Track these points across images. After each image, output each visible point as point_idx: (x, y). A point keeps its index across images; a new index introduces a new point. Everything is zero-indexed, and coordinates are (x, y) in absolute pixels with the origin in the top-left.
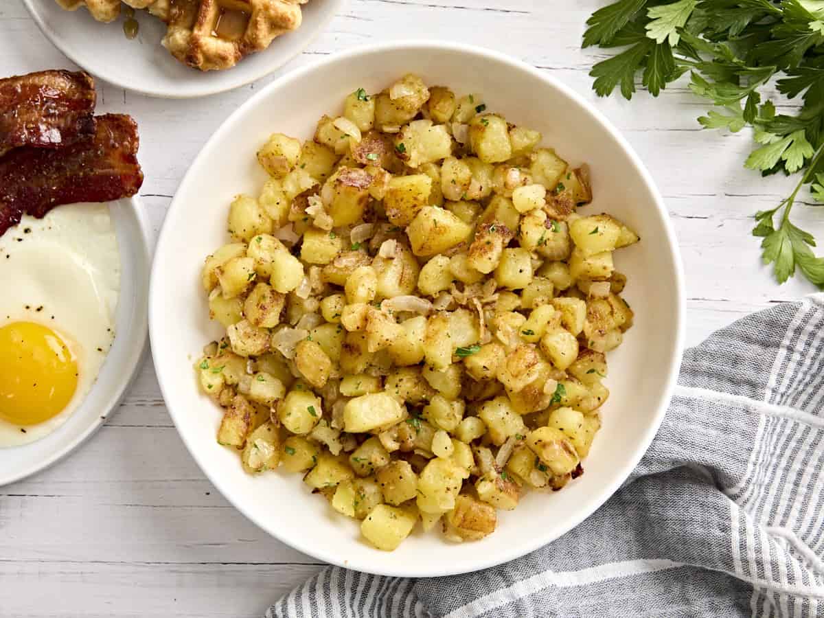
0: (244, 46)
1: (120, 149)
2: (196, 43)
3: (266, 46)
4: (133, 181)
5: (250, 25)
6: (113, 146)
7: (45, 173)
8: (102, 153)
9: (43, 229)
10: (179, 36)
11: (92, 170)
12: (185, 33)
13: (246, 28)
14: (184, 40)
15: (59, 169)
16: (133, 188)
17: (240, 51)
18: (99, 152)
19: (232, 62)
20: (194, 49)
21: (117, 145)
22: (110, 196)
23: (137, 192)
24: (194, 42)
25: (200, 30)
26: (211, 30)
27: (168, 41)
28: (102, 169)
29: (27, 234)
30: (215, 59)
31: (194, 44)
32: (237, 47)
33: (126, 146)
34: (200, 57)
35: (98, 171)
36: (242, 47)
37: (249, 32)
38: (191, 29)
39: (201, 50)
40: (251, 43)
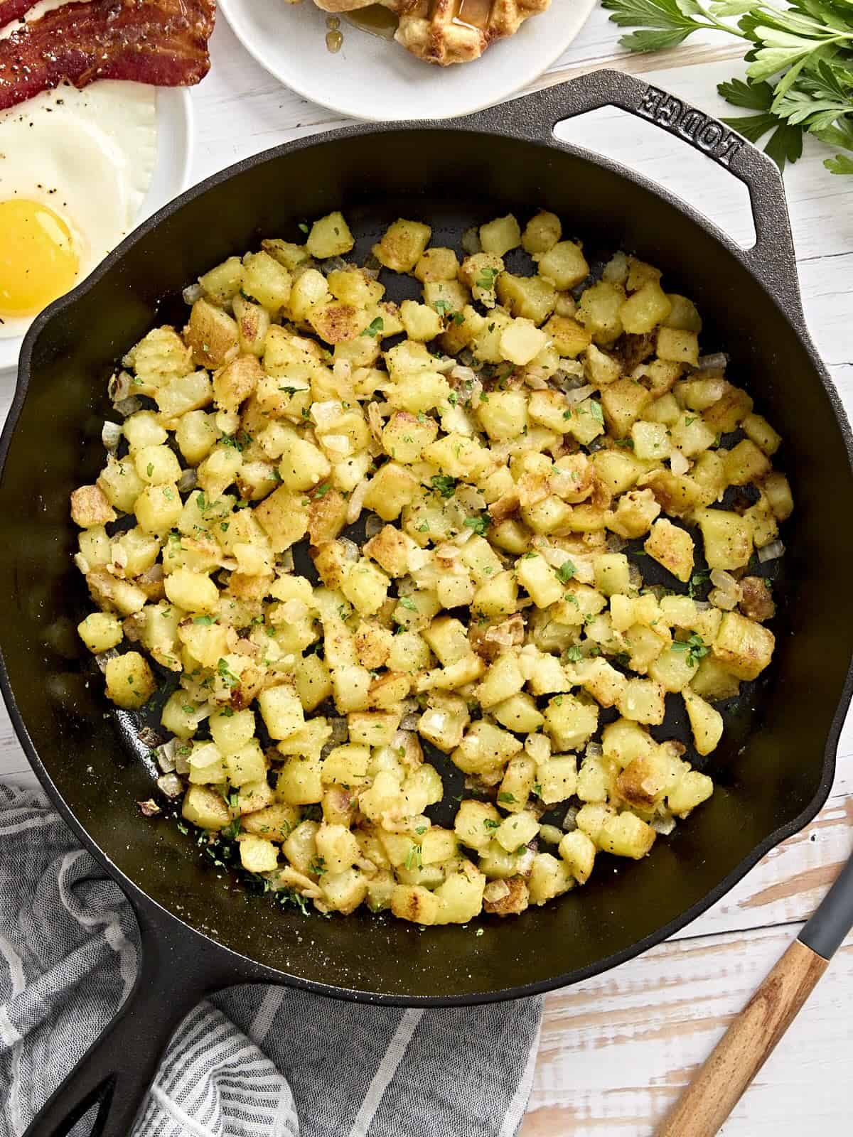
0: (491, 33)
1: (191, 30)
2: (439, 33)
3: (514, 31)
4: (198, 69)
5: (496, 8)
6: (184, 25)
7: (97, 38)
8: (169, 29)
9: (78, 104)
10: (416, 28)
11: (153, 46)
12: (422, 23)
13: (491, 11)
14: (423, 31)
15: (116, 37)
16: (196, 77)
17: (485, 39)
18: (166, 28)
19: (478, 54)
20: (436, 40)
21: (188, 25)
22: (167, 81)
23: (199, 82)
24: (437, 32)
25: (442, 17)
26: (453, 17)
27: (404, 34)
28: (165, 48)
29: (59, 106)
30: (459, 50)
31: (436, 36)
32: (482, 34)
33: (199, 27)
34: (443, 48)
35: (159, 49)
36: (487, 33)
37: (496, 16)
38: (429, 17)
39: (444, 41)
40: (499, 30)
